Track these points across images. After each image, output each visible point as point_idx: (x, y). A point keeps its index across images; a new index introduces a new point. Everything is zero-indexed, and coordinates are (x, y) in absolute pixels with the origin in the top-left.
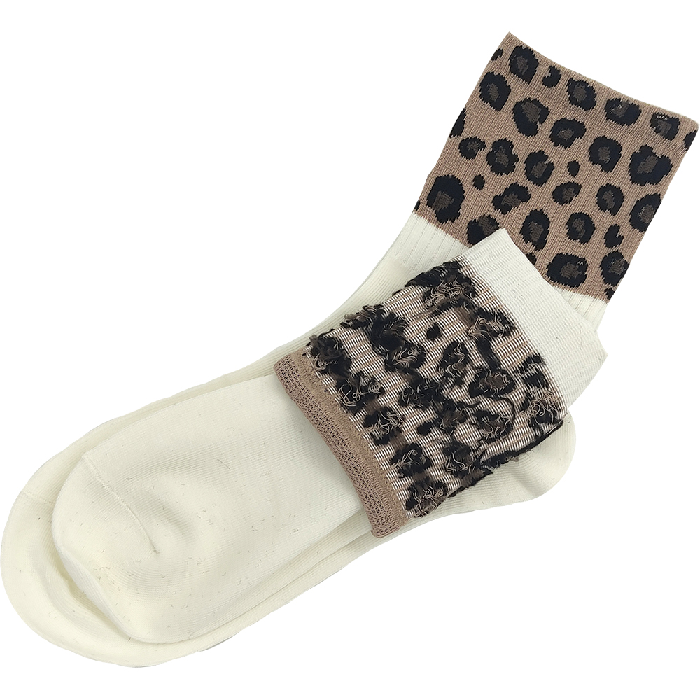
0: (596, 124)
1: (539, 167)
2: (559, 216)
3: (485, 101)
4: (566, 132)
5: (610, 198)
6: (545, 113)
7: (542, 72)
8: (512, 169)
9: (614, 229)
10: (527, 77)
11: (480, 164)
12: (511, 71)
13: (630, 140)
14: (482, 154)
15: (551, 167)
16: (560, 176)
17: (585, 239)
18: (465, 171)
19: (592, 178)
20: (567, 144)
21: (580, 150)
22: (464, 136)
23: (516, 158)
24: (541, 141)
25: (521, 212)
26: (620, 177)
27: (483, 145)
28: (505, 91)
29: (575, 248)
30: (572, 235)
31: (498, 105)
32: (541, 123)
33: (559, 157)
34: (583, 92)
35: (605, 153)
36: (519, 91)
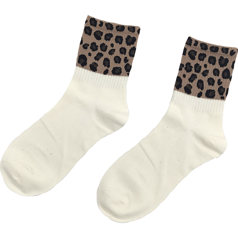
0: (115, 33)
1: (104, 47)
2: (111, 58)
3: (86, 34)
4: (108, 37)
5: (123, 51)
6: (102, 33)
7: (98, 23)
8: (97, 49)
9: (126, 58)
10: (95, 25)
11: (89, 50)
12: (91, 25)
13: (124, 35)
14: (89, 47)
15: (107, 46)
16: (109, 48)
17: (119, 62)
18: (86, 53)
19: (117, 47)
20: (109, 40)
21: (113, 40)
22: (83, 44)
23: (97, 46)
24: (103, 41)
25: (102, 59)
26: (124, 45)
27: (88, 45)
28: (91, 30)
29: (117, 65)
30: (116, 62)
31: (90, 34)
32: (102, 36)
33: (108, 43)
34: (109, 26)
35: (119, 40)
36: (94, 29)
